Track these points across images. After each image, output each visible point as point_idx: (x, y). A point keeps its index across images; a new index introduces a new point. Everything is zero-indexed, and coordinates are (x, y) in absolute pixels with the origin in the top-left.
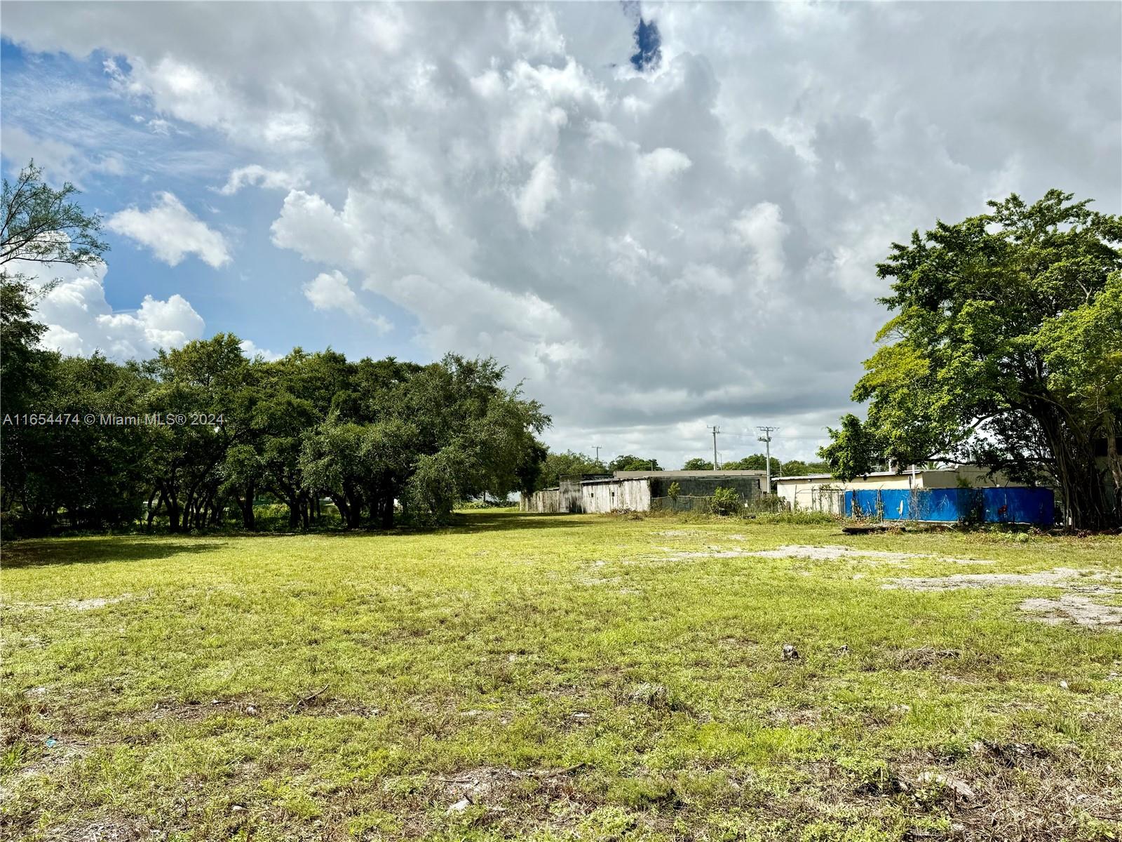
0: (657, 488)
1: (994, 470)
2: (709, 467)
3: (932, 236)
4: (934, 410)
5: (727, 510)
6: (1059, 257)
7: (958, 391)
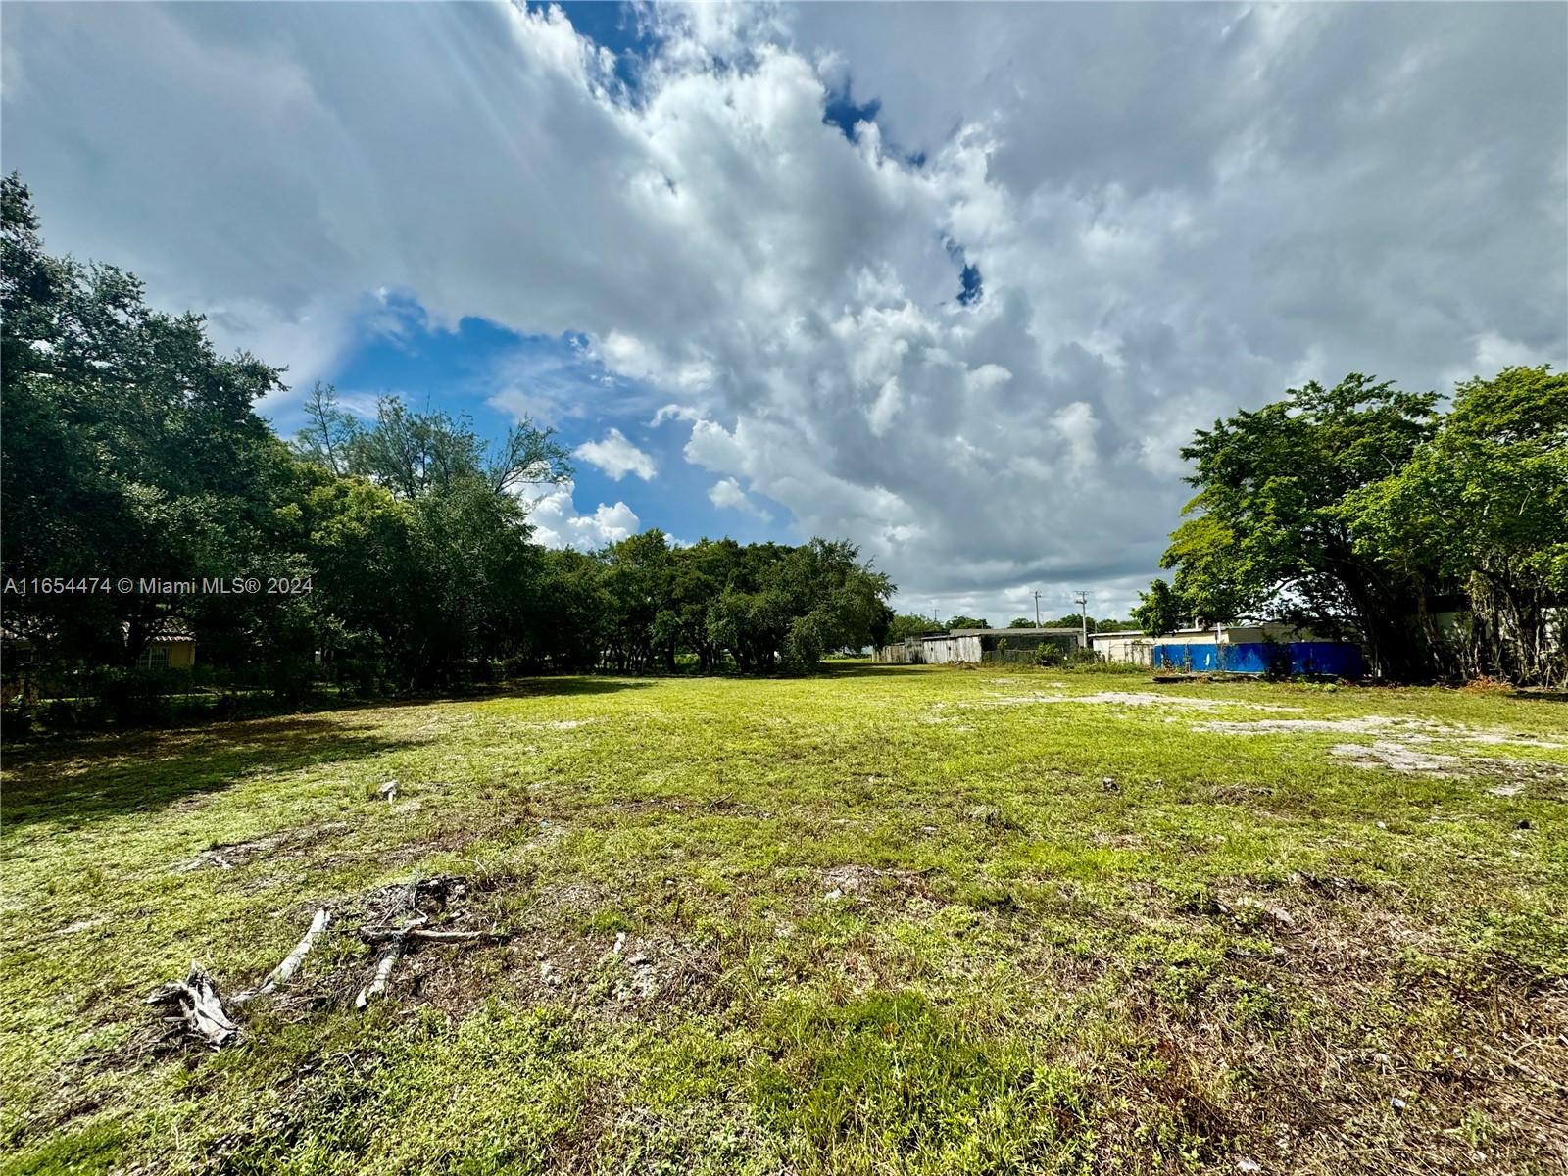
0: (988, 643)
2: (1032, 625)
3: (1234, 423)
4: (1238, 576)
5: (1050, 661)
6: (1361, 435)
7: (1261, 557)
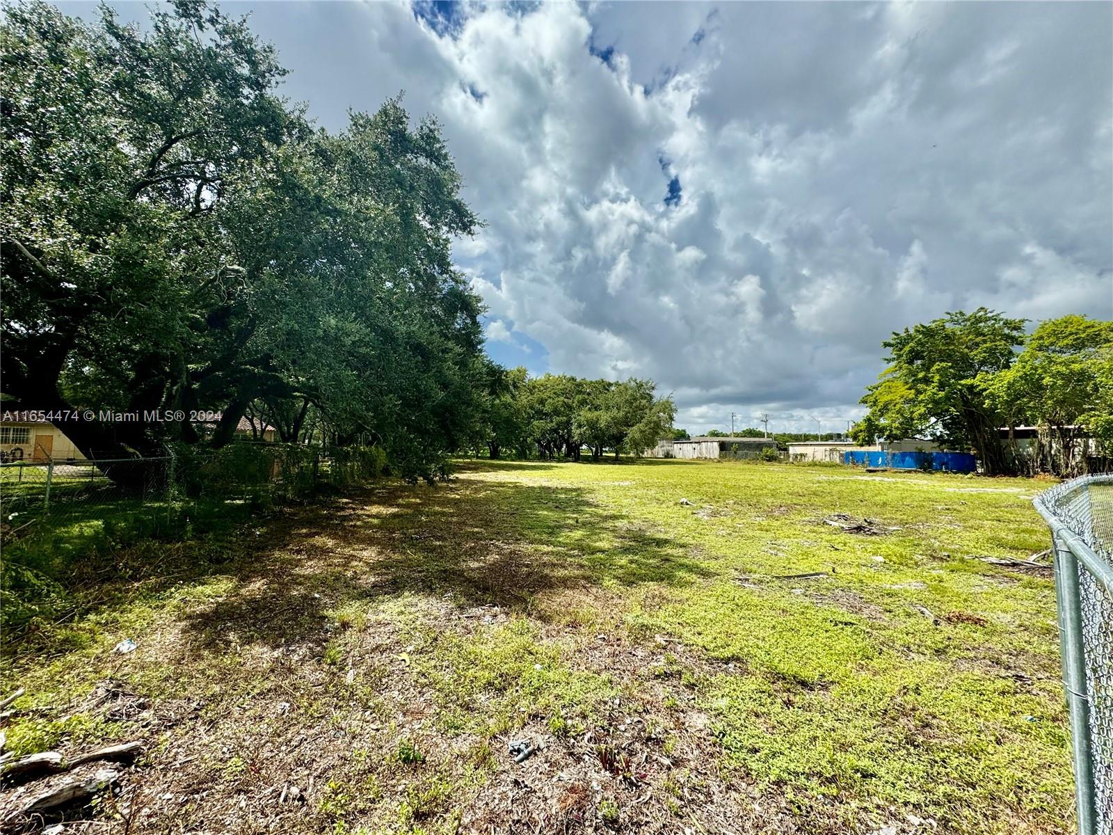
0: (723, 446)
1: (941, 444)
3: (917, 331)
4: (916, 415)
5: (771, 459)
6: (985, 342)
7: (930, 406)
